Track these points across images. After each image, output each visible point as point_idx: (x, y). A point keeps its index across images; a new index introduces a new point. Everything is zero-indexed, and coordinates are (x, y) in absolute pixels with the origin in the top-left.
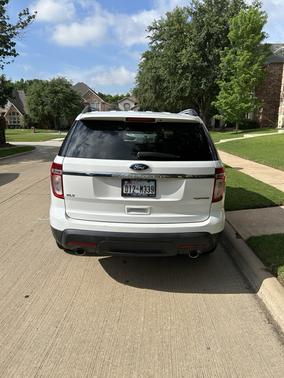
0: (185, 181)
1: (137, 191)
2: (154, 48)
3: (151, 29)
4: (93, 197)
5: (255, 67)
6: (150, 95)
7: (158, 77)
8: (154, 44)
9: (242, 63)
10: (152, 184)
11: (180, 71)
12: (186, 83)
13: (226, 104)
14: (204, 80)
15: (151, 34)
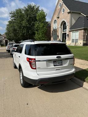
0: (69, 60)
1: (58, 64)
2: (12, 20)
3: (10, 14)
4: (46, 67)
5: (45, 28)
6: (12, 35)
7: (15, 29)
8: (12, 19)
9: (41, 26)
10: (61, 62)
11: (22, 28)
12: (25, 31)
13: (38, 38)
14: (30, 31)
15: (11, 15)
